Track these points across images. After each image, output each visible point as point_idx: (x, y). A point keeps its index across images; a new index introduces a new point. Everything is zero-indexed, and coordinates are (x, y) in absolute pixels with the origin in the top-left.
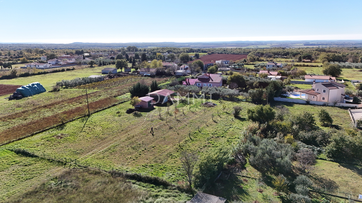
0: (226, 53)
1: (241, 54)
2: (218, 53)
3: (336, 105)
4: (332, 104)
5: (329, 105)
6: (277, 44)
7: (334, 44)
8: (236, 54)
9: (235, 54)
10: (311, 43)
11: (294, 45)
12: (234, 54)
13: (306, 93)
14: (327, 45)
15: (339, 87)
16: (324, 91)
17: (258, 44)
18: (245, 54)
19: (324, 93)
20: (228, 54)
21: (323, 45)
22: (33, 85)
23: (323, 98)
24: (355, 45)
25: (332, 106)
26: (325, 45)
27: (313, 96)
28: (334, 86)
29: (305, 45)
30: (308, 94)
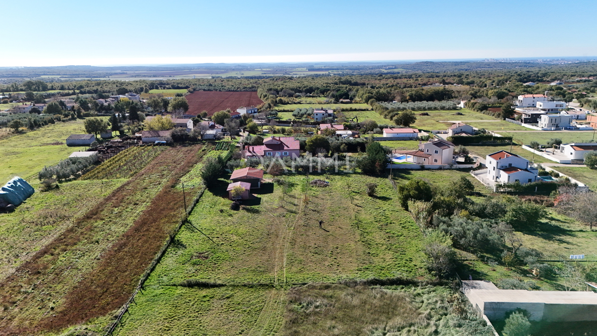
0: (216, 90)
1: (241, 91)
2: (204, 90)
3: (453, 167)
4: (447, 166)
5: (445, 168)
6: (270, 69)
7: (346, 68)
8: (234, 91)
9: (232, 91)
10: (316, 67)
11: (294, 70)
12: (230, 91)
13: (414, 155)
14: (338, 69)
15: (450, 146)
16: (436, 152)
17: (242, 70)
18: (247, 91)
19: (436, 154)
20: (220, 91)
21: (333, 69)
22: (15, 182)
23: (435, 160)
24: (372, 69)
25: (449, 169)
26: (335, 69)
27: (424, 158)
28: (445, 145)
29: (310, 70)
30: (416, 157)
